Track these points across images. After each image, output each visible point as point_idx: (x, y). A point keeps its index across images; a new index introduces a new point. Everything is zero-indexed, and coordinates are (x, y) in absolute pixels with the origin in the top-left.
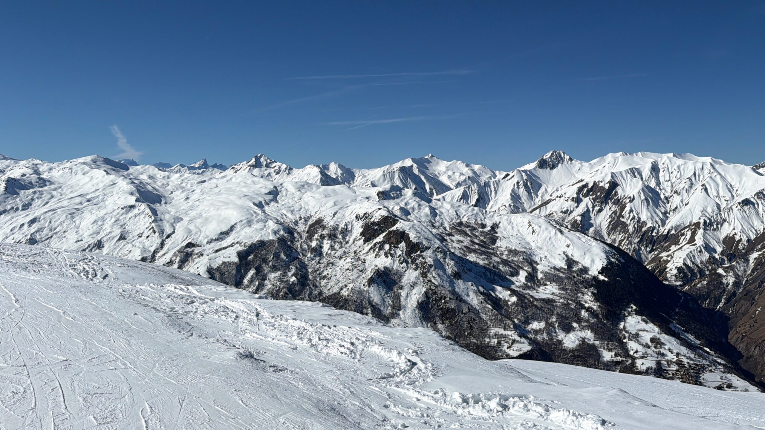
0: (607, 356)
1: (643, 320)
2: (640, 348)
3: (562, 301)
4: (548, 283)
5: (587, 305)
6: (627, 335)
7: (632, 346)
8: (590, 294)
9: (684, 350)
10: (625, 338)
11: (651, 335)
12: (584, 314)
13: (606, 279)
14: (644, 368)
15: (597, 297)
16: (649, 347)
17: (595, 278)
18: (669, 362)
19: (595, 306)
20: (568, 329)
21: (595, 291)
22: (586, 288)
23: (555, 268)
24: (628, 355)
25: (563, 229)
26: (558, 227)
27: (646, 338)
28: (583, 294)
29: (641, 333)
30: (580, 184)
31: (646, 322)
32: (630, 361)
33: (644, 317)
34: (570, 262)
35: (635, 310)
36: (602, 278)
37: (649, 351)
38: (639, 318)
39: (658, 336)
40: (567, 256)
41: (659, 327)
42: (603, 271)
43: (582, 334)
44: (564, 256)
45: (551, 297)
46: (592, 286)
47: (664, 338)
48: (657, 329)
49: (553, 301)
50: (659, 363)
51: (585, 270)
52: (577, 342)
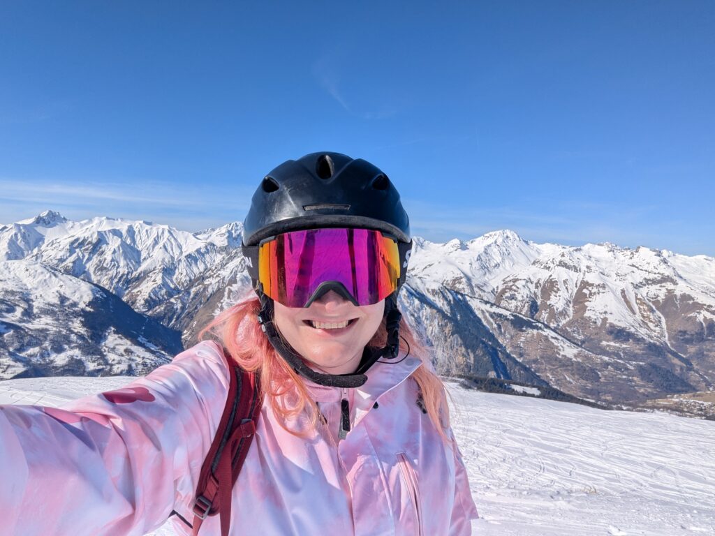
0: (91, 366)
1: (119, 337)
2: (117, 358)
3: (55, 329)
4: (43, 316)
5: (76, 331)
6: (107, 349)
7: (111, 357)
8: (79, 322)
9: (148, 355)
10: (105, 351)
11: (125, 347)
12: (73, 337)
13: (92, 310)
14: (119, 371)
15: (84, 324)
16: (122, 355)
17: (83, 310)
18: (137, 364)
19: (83, 331)
20: (59, 350)
21: (83, 320)
22: (75, 317)
23: (49, 304)
24: (106, 363)
25: (57, 273)
26: (53, 271)
27: (121, 349)
28: (73, 322)
29: (117, 347)
30: (73, 239)
31: (121, 339)
32: (109, 367)
33: (120, 335)
34: (63, 299)
35: (114, 331)
36: (88, 309)
37: (123, 358)
38: (116, 336)
39: (130, 347)
40: (60, 294)
41: (131, 341)
42: (90, 304)
43: (70, 353)
44: (57, 294)
45: (45, 327)
46: (81, 315)
47: (135, 348)
48: (129, 342)
49: (47, 330)
50: (130, 366)
51: (75, 304)
52: (67, 359)
